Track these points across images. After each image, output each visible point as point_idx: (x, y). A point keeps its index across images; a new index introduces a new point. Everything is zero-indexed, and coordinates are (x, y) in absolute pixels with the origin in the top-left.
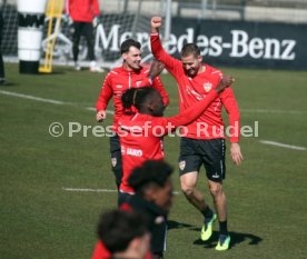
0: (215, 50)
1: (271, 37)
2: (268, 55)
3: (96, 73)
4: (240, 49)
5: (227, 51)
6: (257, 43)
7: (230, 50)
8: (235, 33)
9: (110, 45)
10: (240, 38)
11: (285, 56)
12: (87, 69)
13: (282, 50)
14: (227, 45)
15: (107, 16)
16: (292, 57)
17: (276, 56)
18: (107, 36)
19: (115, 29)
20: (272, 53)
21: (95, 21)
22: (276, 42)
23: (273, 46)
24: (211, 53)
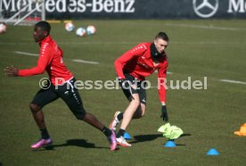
0: (81, 8)
2: (116, 10)
4: (98, 7)
5: (89, 9)
6: (109, 3)
7: (91, 8)
9: (10, 8)
11: (128, 10)
13: (126, 6)
14: (89, 5)
16: (133, 11)
17: (122, 10)
18: (7, 2)
20: (119, 8)
22: (122, 1)
23: (120, 4)
24: (79, 10)
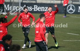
1: (43, 7)
3: (4, 15)
4: (36, 9)
6: (39, 8)
8: (35, 6)
9: (7, 9)
10: (36, 7)
11: (46, 10)
12: (2, 14)
13: (45, 9)
15: (6, 3)
17: (44, 10)
18: (7, 7)
19: (8, 5)
21: (4, 4)
22: (44, 8)
23: (43, 8)
